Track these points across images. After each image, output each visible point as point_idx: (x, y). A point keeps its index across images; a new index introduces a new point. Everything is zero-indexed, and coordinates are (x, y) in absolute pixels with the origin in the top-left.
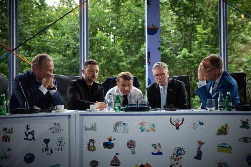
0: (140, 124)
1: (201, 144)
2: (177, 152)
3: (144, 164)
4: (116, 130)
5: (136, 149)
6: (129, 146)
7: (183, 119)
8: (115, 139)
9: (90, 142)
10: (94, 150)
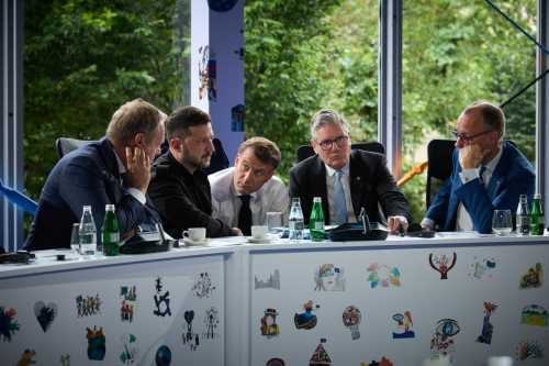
0: (369, 270)
1: (490, 308)
2: (445, 327)
3: (378, 360)
4: (320, 284)
5: (362, 327)
6: (348, 321)
7: (455, 254)
8: (318, 307)
9: (267, 315)
10: (274, 334)
